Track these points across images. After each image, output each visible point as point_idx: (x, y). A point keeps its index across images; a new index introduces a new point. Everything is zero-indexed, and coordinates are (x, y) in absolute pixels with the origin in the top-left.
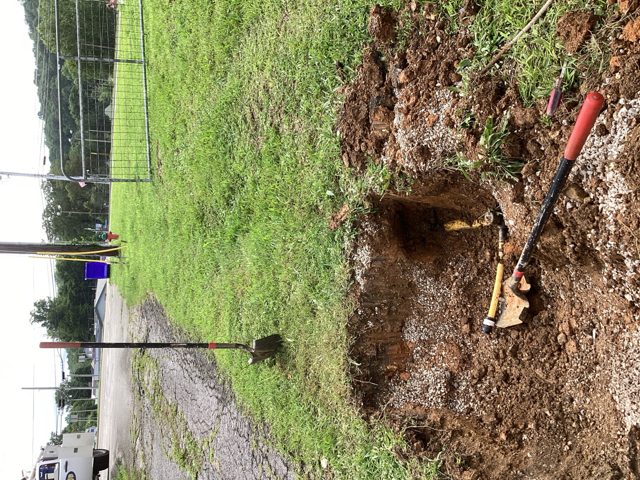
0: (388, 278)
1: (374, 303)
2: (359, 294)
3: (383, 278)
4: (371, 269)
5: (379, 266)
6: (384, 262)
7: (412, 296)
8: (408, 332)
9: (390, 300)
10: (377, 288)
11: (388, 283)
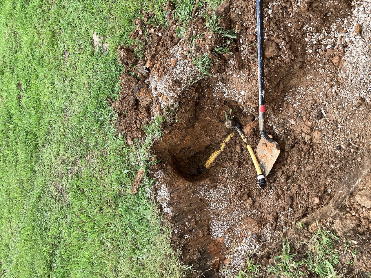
0: (186, 200)
1: (183, 221)
2: (171, 218)
3: (182, 201)
4: (172, 198)
5: (176, 195)
6: (178, 191)
7: (206, 207)
8: (215, 232)
9: (193, 214)
10: (181, 208)
11: (187, 203)
